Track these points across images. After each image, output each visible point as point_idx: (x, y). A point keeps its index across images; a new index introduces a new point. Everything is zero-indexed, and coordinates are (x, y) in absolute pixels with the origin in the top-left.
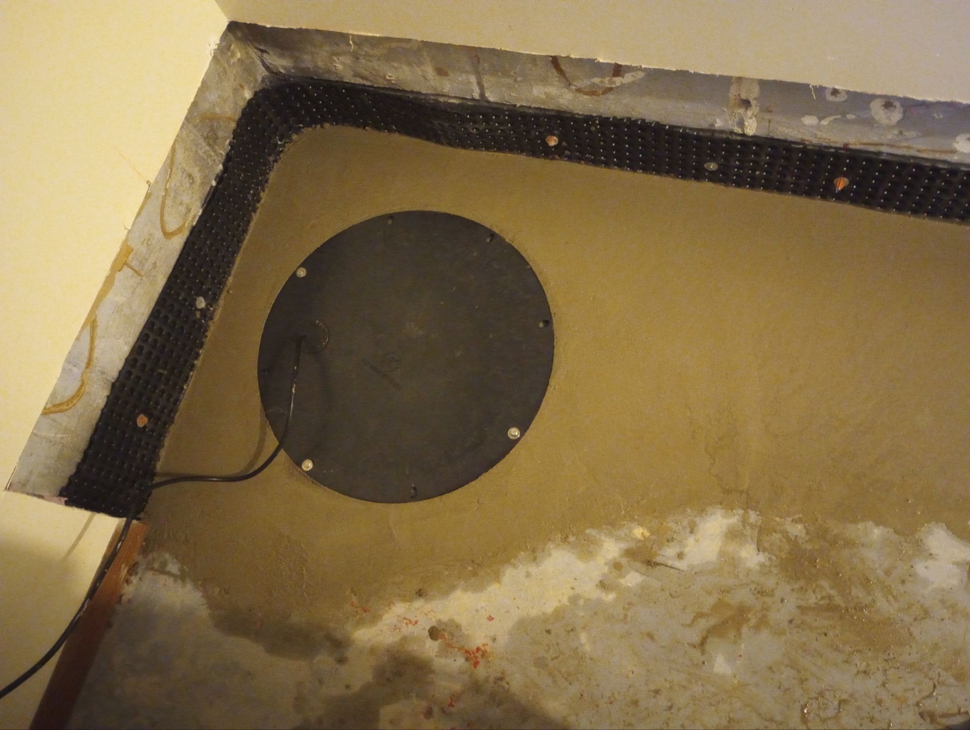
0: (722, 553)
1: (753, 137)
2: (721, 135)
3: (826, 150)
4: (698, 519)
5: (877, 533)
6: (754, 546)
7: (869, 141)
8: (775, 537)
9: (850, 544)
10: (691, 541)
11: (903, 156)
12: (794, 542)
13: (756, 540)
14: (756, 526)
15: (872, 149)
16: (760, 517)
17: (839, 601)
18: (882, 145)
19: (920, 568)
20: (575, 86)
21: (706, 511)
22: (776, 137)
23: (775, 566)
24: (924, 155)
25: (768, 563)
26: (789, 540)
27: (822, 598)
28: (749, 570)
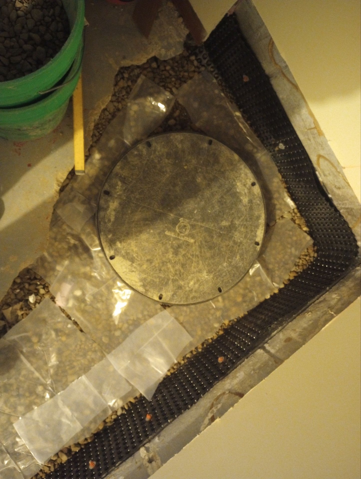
1: (139, 449)
20: (227, 394)
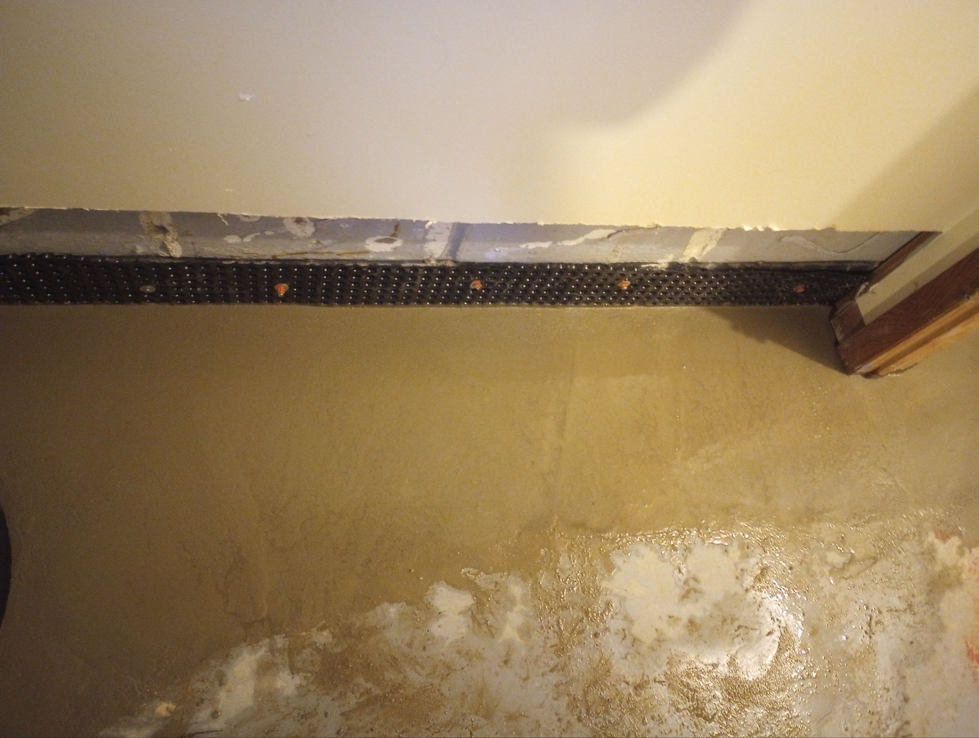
0: (258, 693)
1: (181, 258)
2: (147, 259)
3: (258, 263)
4: (223, 668)
5: (393, 610)
6: (287, 672)
7: (294, 252)
8: (305, 653)
9: (373, 631)
10: (222, 695)
11: (328, 260)
12: (323, 651)
13: (287, 664)
14: (284, 649)
15: (299, 257)
16: (286, 639)
17: (376, 691)
18: (306, 253)
19: (435, 629)
21: (231, 655)
22: (205, 257)
23: (312, 683)
24: (345, 257)
25: (304, 683)
26: (318, 650)
27: (362, 695)
28: (288, 698)
